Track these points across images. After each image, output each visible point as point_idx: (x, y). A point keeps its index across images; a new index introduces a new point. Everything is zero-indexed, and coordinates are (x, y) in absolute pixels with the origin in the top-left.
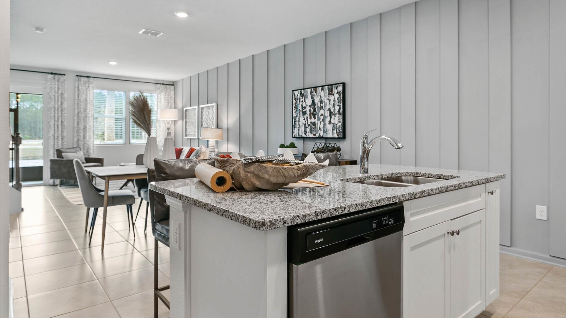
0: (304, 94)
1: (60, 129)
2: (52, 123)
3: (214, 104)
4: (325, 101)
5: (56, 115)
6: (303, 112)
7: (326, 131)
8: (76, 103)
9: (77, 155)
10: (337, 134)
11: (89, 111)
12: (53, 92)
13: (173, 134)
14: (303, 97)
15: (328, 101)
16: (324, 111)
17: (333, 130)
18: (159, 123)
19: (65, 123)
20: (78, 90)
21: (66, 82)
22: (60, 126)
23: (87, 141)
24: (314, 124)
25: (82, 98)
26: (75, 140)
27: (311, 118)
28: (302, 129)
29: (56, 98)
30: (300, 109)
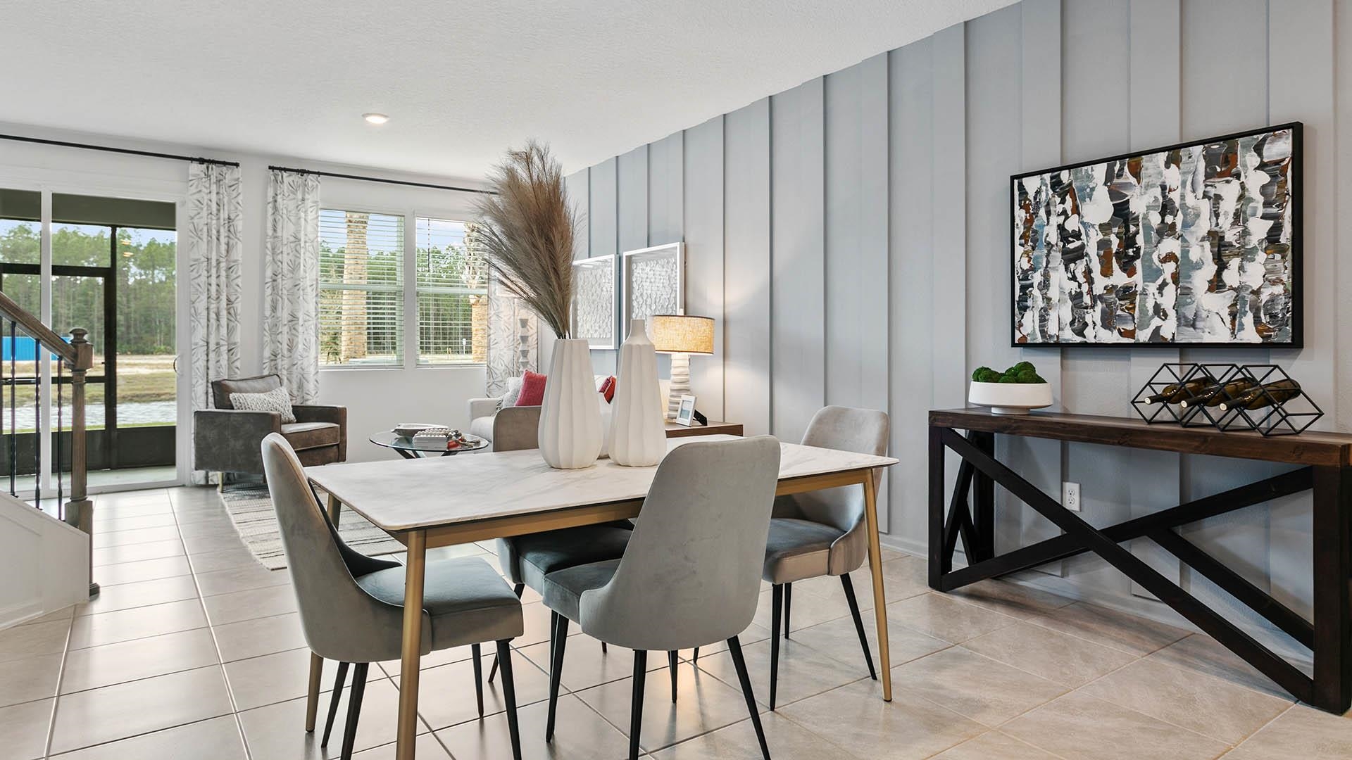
0: (1070, 184)
1: (224, 321)
2: (201, 305)
3: (677, 245)
4: (1190, 200)
5: (213, 280)
6: (1065, 252)
7: (1194, 320)
8: (269, 246)
9: (271, 400)
10: (1258, 331)
11: (305, 271)
12: (204, 213)
13: (535, 337)
14: (1068, 197)
15: (1205, 206)
16: (1184, 240)
17: (1233, 316)
18: (495, 306)
19: (238, 306)
20: (275, 208)
21: (241, 185)
22: (224, 313)
23: (299, 358)
24: (1127, 293)
25: (286, 232)
26: (267, 353)
27: (1107, 272)
28: (1065, 312)
29: (214, 232)
30: (1053, 242)
